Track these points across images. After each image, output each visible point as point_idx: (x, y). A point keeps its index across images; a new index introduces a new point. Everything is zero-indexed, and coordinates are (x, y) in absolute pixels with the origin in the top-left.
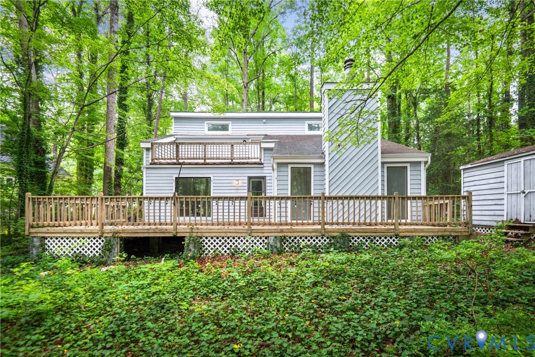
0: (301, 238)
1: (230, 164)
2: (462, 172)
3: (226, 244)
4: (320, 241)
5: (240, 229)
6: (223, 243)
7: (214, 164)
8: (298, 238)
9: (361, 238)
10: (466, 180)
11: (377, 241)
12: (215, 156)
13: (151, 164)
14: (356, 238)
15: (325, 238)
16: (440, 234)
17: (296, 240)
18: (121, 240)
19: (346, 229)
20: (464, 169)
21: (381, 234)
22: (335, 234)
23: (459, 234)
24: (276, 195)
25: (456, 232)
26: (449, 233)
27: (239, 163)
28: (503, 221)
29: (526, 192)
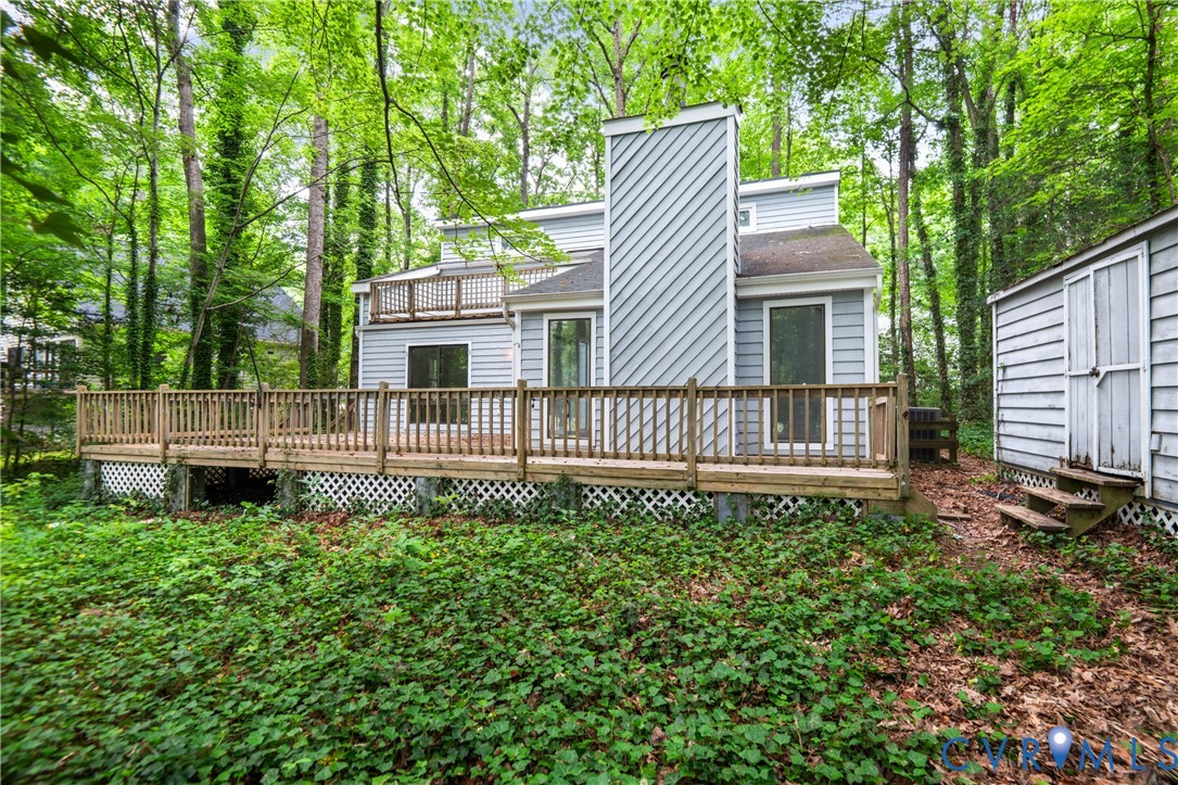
0: (481, 484)
3: (345, 488)
4: (519, 492)
5: (364, 459)
6: (340, 487)
7: (474, 317)
8: (475, 484)
9: (611, 491)
10: (1001, 334)
11: (649, 500)
13: (371, 323)
14: (598, 491)
15: (530, 487)
16: (810, 490)
17: (471, 488)
19: (571, 467)
21: (654, 484)
22: (548, 479)
23: (870, 495)
25: (861, 489)
26: (836, 490)
28: (1061, 460)
29: (1102, 370)
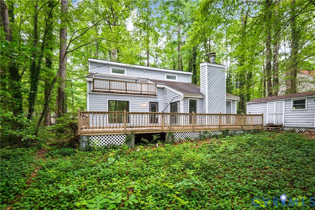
1: (140, 94)
2: (247, 105)
6: (182, 135)
7: (132, 94)
10: (249, 108)
12: (132, 89)
13: (92, 91)
15: (220, 131)
16: (255, 129)
17: (210, 133)
18: (135, 135)
19: (228, 128)
20: (248, 104)
21: (238, 129)
22: (224, 130)
24: (183, 113)
25: (259, 128)
26: (257, 128)
27: (145, 94)
28: (266, 124)
29: (277, 114)
